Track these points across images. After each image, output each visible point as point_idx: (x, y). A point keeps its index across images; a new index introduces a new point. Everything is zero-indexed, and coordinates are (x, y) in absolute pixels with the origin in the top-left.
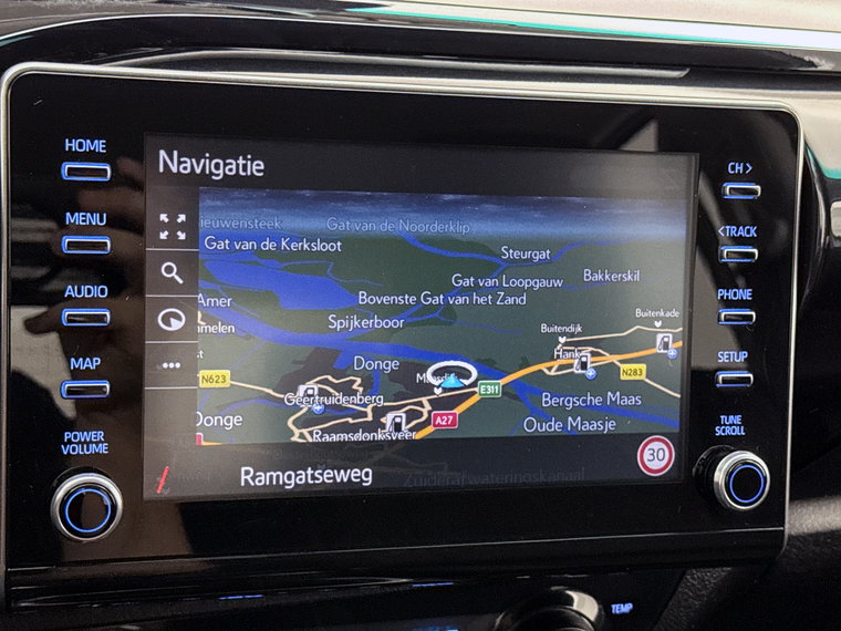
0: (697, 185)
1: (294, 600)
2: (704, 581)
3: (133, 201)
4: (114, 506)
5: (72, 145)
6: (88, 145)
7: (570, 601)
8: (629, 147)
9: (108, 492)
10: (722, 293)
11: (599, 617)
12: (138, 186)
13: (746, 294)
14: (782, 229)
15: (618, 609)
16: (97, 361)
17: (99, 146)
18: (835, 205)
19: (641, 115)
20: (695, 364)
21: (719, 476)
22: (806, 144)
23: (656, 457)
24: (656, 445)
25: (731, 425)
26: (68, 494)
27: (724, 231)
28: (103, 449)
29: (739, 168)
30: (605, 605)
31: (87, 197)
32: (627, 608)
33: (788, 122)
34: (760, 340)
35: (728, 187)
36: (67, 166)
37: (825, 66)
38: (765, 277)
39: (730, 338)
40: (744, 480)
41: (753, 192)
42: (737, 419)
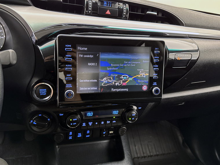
0: (151, 53)
1: (96, 107)
2: (151, 104)
3: (74, 54)
4: (73, 94)
5: (67, 46)
6: (69, 46)
7: (133, 107)
8: (141, 46)
9: (72, 92)
10: (154, 66)
11: (137, 109)
12: (75, 53)
13: (157, 66)
14: (162, 58)
15: (139, 108)
16: (70, 75)
17: (70, 46)
18: (170, 54)
19: (143, 41)
20: (150, 76)
21: (153, 90)
22: (166, 46)
23: (145, 88)
24: (145, 86)
25: (155, 84)
26: (67, 93)
27: (154, 58)
28: (71, 87)
29: (157, 49)
30: (138, 108)
31: (68, 53)
32: (141, 108)
33: (163, 43)
34: (159, 72)
35: (155, 51)
36: (66, 49)
37: (168, 35)
38: (160, 64)
39: (154, 72)
40: (157, 91)
41: (159, 52)
42: (156, 83)
